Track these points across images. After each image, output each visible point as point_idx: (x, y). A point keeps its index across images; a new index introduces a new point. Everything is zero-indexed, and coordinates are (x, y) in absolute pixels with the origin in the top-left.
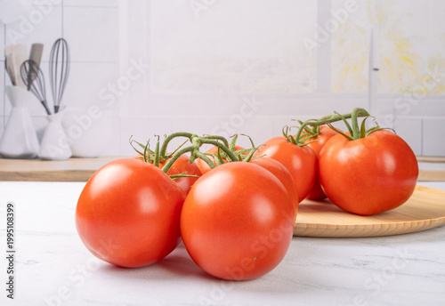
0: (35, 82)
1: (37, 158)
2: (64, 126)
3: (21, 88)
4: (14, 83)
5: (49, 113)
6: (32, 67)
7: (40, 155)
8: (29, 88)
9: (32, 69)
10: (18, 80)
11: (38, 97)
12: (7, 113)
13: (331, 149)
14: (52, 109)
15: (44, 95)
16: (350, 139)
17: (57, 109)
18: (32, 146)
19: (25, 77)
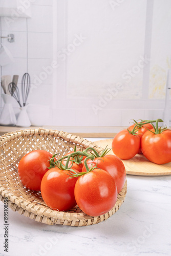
0: (15, 93)
1: (15, 126)
2: (27, 112)
3: (9, 95)
4: (5, 93)
5: (21, 106)
6: (13, 85)
7: (17, 125)
8: (12, 95)
9: (13, 87)
10: (7, 91)
11: (16, 99)
12: (2, 106)
13: (147, 137)
14: (22, 105)
15: (19, 98)
16: (155, 134)
17: (24, 105)
18: (13, 121)
19: (10, 90)
